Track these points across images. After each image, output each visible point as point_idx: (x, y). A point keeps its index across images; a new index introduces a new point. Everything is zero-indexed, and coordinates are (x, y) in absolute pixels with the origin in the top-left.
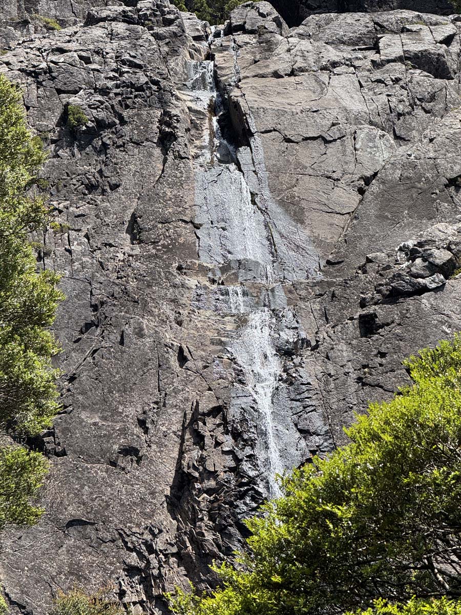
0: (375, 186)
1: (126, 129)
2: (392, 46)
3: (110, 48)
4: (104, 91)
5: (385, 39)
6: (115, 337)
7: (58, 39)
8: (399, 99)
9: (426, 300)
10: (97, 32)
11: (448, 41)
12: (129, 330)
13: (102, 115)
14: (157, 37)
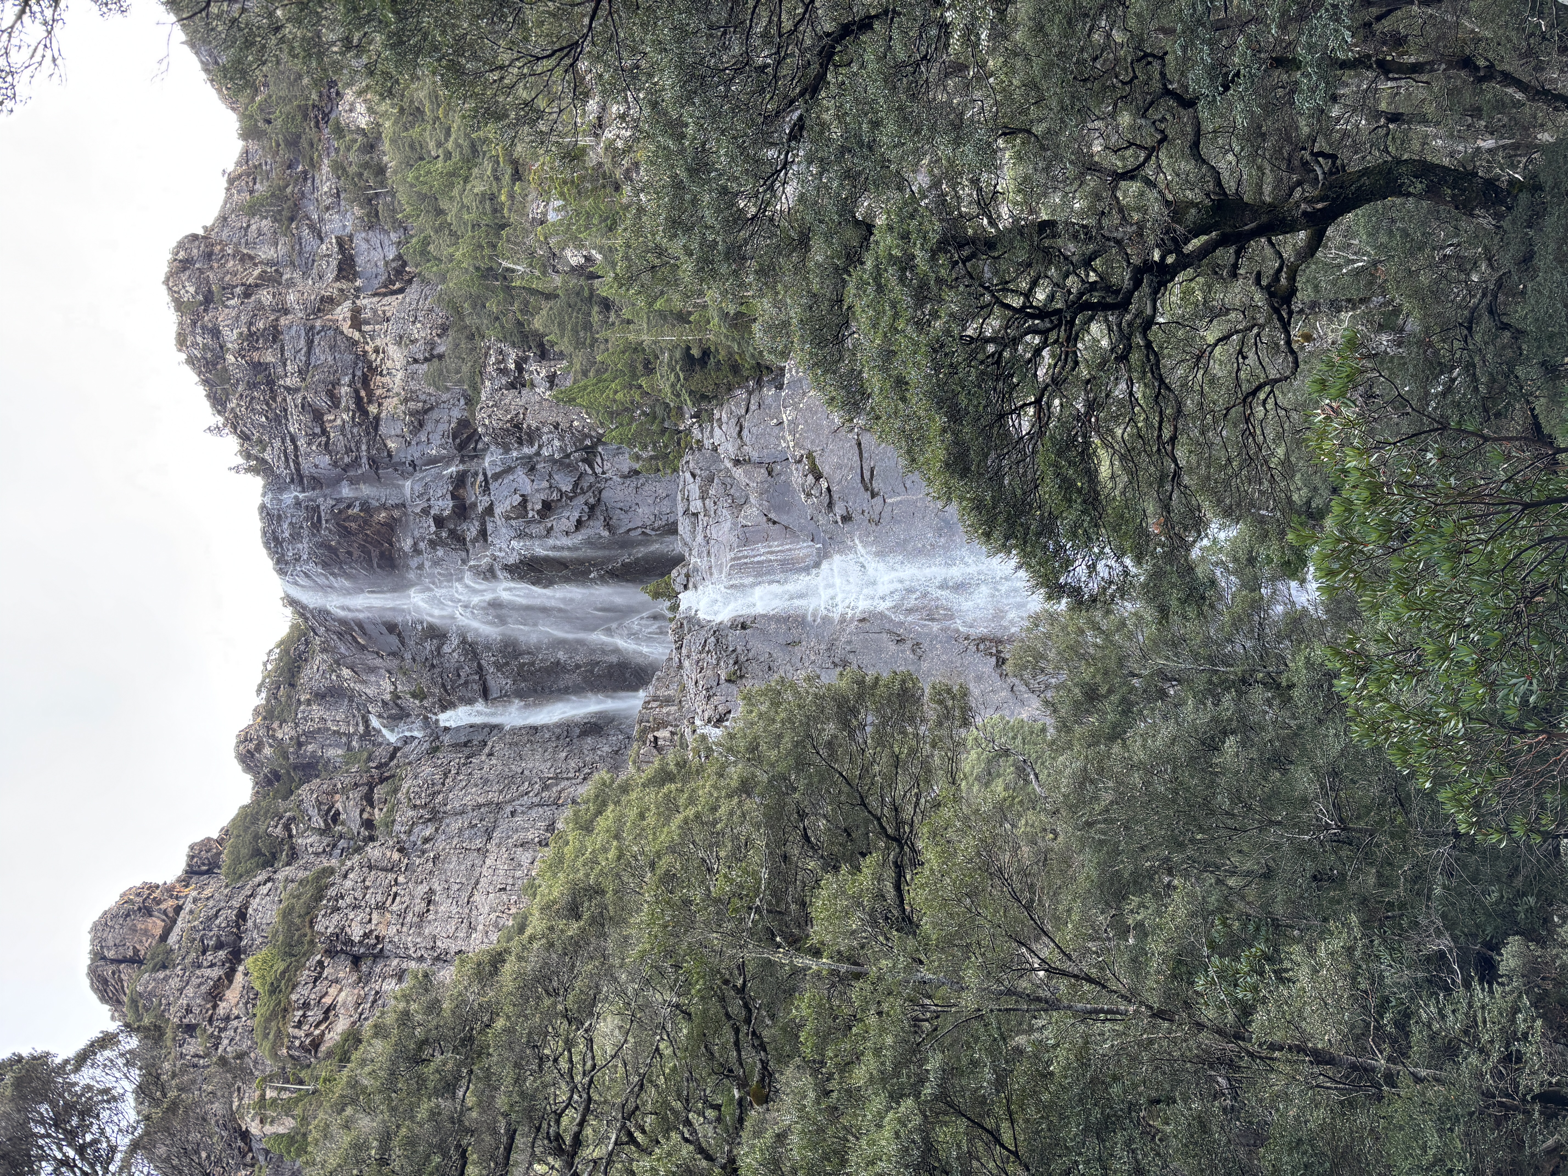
0: (772, 516)
1: (739, 649)
2: (696, 505)
3: (695, 656)
4: (718, 660)
5: (693, 509)
6: (851, 656)
7: (691, 685)
8: (725, 502)
9: (834, 489)
10: (686, 663)
11: (694, 475)
12: (848, 648)
13: (731, 662)
14: (690, 631)
